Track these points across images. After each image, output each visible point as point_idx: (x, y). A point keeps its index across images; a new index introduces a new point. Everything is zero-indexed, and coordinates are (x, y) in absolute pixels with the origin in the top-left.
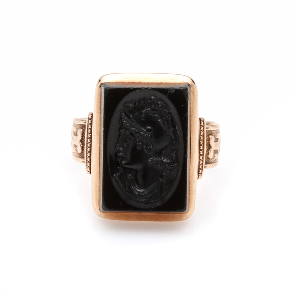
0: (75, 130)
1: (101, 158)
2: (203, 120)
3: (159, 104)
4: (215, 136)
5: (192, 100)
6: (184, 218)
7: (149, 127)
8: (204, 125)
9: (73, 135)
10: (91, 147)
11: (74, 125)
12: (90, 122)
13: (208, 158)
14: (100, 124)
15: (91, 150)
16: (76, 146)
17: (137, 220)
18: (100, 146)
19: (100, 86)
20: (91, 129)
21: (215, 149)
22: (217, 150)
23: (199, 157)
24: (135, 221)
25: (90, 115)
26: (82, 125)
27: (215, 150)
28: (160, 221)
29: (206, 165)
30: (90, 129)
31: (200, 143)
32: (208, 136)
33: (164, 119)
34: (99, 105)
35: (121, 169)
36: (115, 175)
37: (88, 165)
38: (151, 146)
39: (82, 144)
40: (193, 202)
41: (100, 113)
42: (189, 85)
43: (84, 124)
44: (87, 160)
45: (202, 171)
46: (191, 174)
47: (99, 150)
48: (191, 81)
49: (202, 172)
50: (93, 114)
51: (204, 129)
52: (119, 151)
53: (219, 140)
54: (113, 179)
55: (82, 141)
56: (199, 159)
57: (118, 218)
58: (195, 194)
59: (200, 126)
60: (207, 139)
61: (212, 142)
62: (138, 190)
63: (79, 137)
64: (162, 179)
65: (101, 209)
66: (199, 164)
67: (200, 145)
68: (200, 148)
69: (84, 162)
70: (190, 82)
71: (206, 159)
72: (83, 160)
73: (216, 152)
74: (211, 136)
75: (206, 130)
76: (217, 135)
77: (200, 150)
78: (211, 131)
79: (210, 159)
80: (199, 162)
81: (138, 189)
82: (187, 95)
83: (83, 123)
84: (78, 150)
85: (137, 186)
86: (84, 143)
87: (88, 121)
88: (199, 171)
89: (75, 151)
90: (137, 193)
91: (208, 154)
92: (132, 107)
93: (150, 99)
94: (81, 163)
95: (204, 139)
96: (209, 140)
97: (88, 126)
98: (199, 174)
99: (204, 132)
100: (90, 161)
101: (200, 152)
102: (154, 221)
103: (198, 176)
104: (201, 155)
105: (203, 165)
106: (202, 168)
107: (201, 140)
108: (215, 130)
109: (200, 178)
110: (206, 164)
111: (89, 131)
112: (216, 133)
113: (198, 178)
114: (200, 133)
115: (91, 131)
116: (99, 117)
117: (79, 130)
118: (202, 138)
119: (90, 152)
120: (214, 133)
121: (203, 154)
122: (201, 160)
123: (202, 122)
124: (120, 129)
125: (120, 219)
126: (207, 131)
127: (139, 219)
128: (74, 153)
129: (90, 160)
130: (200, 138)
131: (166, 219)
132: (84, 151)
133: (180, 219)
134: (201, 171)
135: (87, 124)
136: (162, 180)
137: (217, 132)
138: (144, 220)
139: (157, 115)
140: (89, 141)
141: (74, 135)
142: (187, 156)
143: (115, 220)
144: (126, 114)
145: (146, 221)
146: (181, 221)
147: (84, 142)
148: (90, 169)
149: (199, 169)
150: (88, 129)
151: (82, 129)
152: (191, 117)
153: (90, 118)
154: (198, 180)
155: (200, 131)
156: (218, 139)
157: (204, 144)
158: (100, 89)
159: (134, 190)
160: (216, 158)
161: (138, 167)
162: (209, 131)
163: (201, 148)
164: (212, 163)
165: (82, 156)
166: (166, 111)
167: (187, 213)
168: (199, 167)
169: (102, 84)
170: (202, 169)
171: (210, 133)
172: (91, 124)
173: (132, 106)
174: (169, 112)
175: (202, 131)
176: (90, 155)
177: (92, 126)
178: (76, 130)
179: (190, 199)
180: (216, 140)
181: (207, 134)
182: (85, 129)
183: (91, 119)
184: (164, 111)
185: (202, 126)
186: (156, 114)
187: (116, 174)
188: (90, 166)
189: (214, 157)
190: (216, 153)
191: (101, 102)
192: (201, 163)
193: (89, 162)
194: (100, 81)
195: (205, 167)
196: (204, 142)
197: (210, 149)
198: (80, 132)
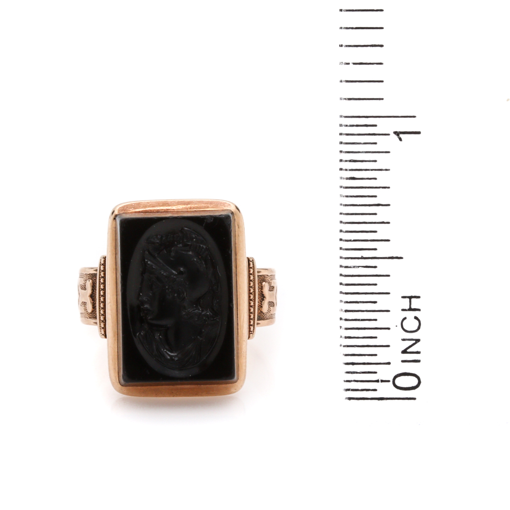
0: (82, 283)
1: (118, 315)
2: (253, 260)
3: (193, 238)
4: (269, 283)
5: (236, 233)
6: (233, 390)
7: (182, 269)
8: (254, 267)
9: (80, 289)
10: (104, 302)
11: (81, 276)
12: (102, 269)
13: (262, 312)
14: (116, 269)
15: (105, 305)
16: (84, 304)
17: (170, 396)
18: (117, 298)
19: (115, 219)
20: (104, 277)
21: (271, 301)
22: (273, 303)
23: (250, 310)
24: (167, 397)
25: (103, 260)
26: (92, 274)
27: (269, 302)
28: (202, 395)
29: (259, 322)
30: (102, 277)
31: (249, 290)
32: (260, 283)
33: (200, 257)
34: (114, 244)
35: (146, 326)
36: (138, 334)
37: (102, 326)
38: (185, 294)
39: (93, 300)
40: (244, 368)
41: (116, 254)
42: (232, 213)
43: (95, 272)
44: (100, 320)
45: (254, 328)
46: (239, 330)
47: (115, 303)
48: (235, 207)
49: (254, 330)
50: (106, 257)
51: (254, 272)
52: (143, 303)
53: (275, 289)
54: (136, 340)
55: (92, 296)
56: (250, 313)
57: (145, 394)
58: (246, 358)
59: (249, 268)
60: (259, 287)
61: (266, 290)
62: (169, 353)
63: (89, 291)
64: (201, 337)
65: (122, 381)
66: (250, 319)
67: (250, 293)
68: (249, 297)
69: (96, 323)
70: (233, 209)
71: (259, 313)
72: (94, 321)
73: (272, 304)
74: (264, 283)
75: (256, 274)
76: (272, 282)
77: (250, 300)
78: (264, 275)
79: (264, 313)
80: (250, 316)
81: (169, 351)
82: (230, 225)
83: (92, 272)
84: (87, 309)
85: (167, 347)
86: (96, 298)
87: (100, 267)
88: (250, 328)
89: (83, 311)
90: (169, 357)
91: (262, 307)
92: (157, 243)
93: (182, 230)
94: (93, 325)
95: (254, 285)
96: (261, 288)
97: (100, 275)
98: (250, 332)
99: (254, 276)
100: (105, 321)
101: (250, 303)
102: (193, 396)
103: (249, 335)
104: (251, 306)
105: (254, 320)
106: (254, 324)
107: (251, 287)
108: (269, 275)
109: (252, 338)
110: (259, 319)
111: (102, 281)
112: (271, 280)
113: (249, 337)
114: (249, 277)
115: (105, 281)
116: (114, 259)
117: (88, 281)
118: (252, 284)
119: (104, 308)
120: (268, 279)
121: (255, 305)
122: (251, 313)
123: (251, 263)
124: (143, 273)
125: (147, 395)
126: (258, 276)
127: (172, 394)
128: (81, 313)
129: (105, 319)
130: (249, 284)
131: (208, 393)
132: (96, 309)
133: (227, 392)
134: (252, 328)
135: (98, 272)
136: (201, 339)
137: (272, 277)
138: (180, 395)
139: (190, 253)
140: (102, 294)
141: (82, 289)
142: (233, 305)
143: (141, 396)
144: (149, 252)
145: (182, 396)
146: (228, 395)
147: (96, 296)
148: (105, 332)
149: (250, 325)
150: (100, 278)
151: (91, 279)
152: (236, 255)
153: (102, 262)
154: (248, 340)
155: (249, 274)
156: (273, 287)
157: (254, 291)
158: (114, 222)
159: (165, 353)
160: (271, 312)
161: (168, 322)
162: (260, 276)
163: (252, 297)
164: (267, 319)
165: (93, 315)
166: (203, 247)
167: (237, 383)
168: (250, 322)
169: (116, 216)
170: (254, 326)
171: (262, 279)
172: (104, 271)
173: (158, 241)
174: (206, 248)
175: (251, 274)
176: (105, 312)
177: (105, 274)
178: (84, 282)
179: (240, 364)
180: (272, 289)
181: (258, 280)
182: (96, 280)
183: (104, 265)
184: (200, 246)
185: (251, 268)
186: (189, 251)
187: (140, 333)
188: (105, 328)
189: (269, 311)
190: (271, 306)
191: (116, 240)
192: (252, 317)
193: (103, 321)
194: (113, 213)
195: (258, 324)
196: (254, 289)
197: (263, 300)
198: (89, 284)
